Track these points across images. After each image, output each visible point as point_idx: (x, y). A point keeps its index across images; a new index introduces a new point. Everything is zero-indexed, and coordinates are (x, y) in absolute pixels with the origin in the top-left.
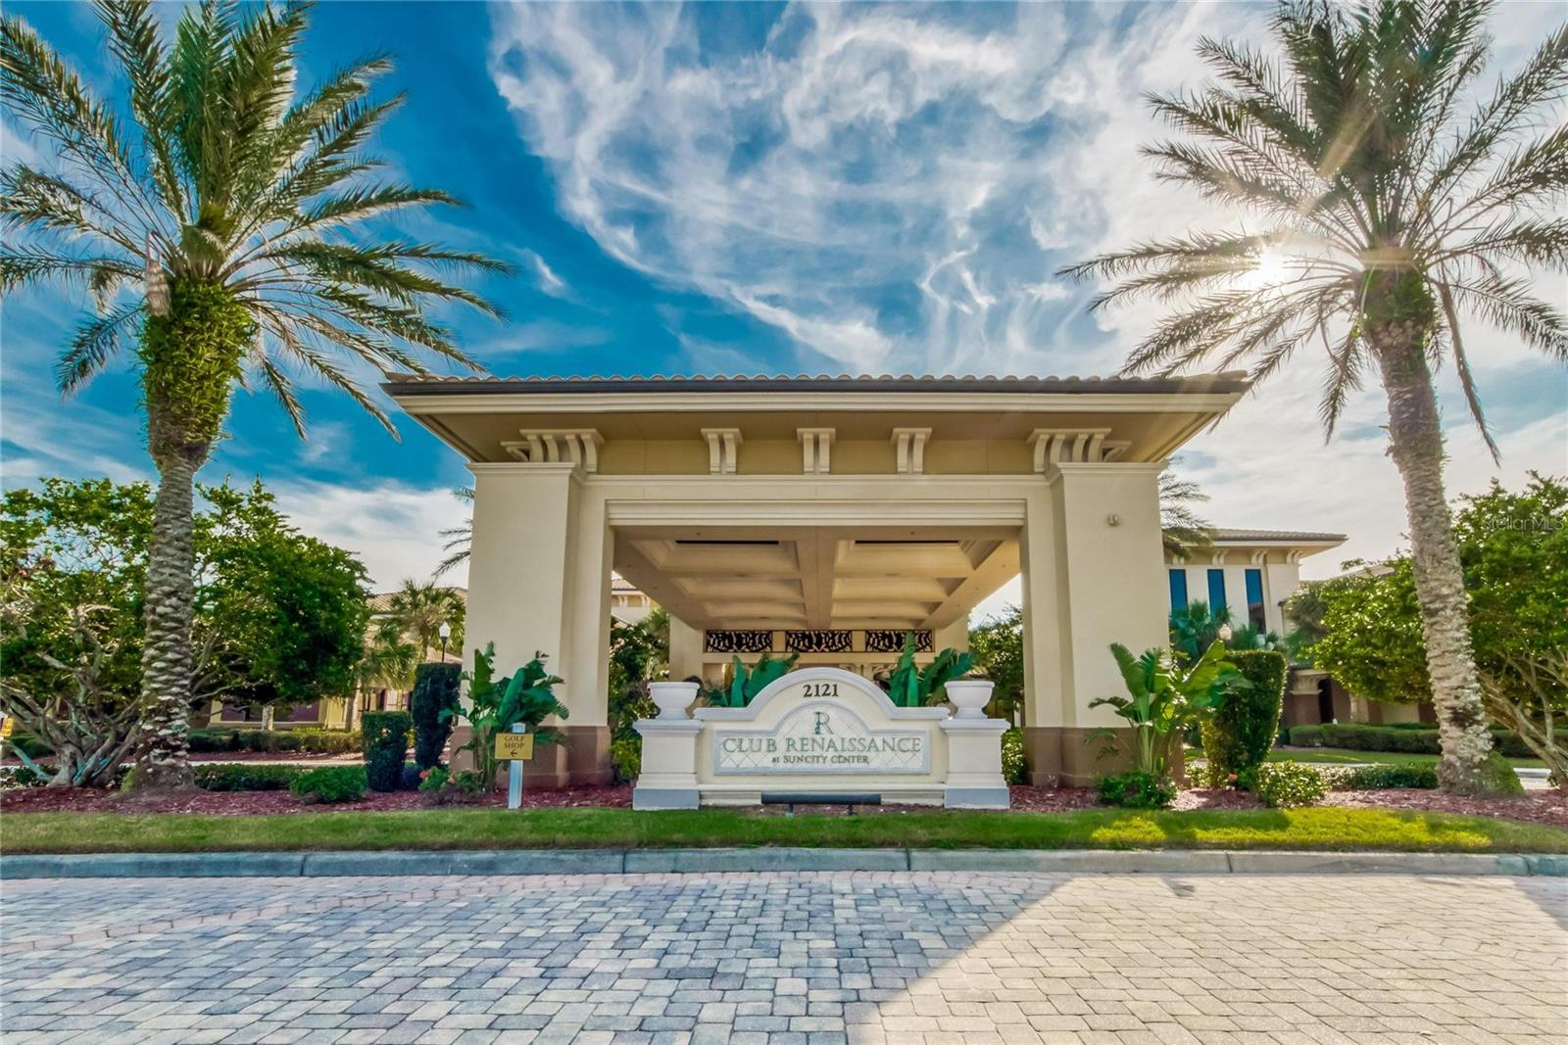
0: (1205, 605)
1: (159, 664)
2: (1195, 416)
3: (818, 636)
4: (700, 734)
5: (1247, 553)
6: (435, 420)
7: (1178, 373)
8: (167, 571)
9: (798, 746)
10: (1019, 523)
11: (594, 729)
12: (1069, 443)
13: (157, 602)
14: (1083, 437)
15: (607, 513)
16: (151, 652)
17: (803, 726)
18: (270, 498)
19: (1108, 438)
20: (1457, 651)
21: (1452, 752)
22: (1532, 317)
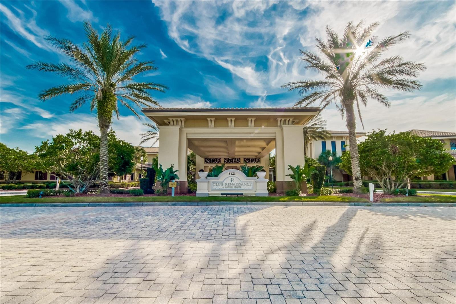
0: (330, 150)
1: (104, 169)
2: (309, 116)
3: (232, 159)
4: (208, 182)
5: (342, 137)
6: (152, 118)
7: (308, 106)
8: (104, 151)
9: (228, 184)
10: (275, 137)
11: (185, 182)
12: (285, 120)
13: (102, 157)
14: (288, 120)
15: (187, 136)
16: (102, 167)
17: (228, 181)
18: (114, 132)
19: (293, 119)
20: (356, 166)
21: (355, 185)
22: (379, 97)
